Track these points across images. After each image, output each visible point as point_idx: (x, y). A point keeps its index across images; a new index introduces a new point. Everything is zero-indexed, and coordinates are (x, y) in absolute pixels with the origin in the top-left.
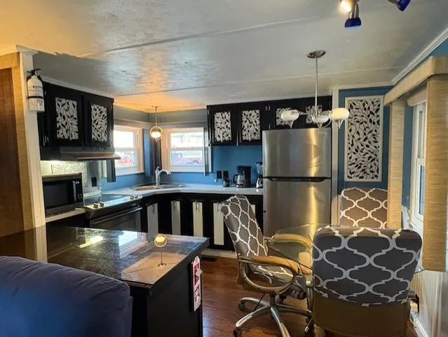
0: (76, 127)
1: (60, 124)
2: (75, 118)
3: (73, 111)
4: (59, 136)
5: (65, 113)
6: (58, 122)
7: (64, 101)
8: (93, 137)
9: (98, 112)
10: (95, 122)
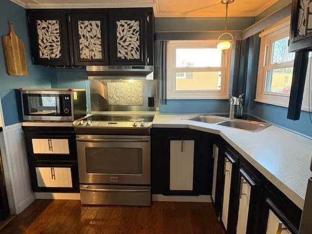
0: (100, 47)
1: (83, 45)
2: (99, 38)
3: (97, 32)
4: (83, 56)
5: (88, 35)
6: (81, 44)
7: (86, 23)
8: (119, 55)
9: (126, 27)
10: (121, 39)
